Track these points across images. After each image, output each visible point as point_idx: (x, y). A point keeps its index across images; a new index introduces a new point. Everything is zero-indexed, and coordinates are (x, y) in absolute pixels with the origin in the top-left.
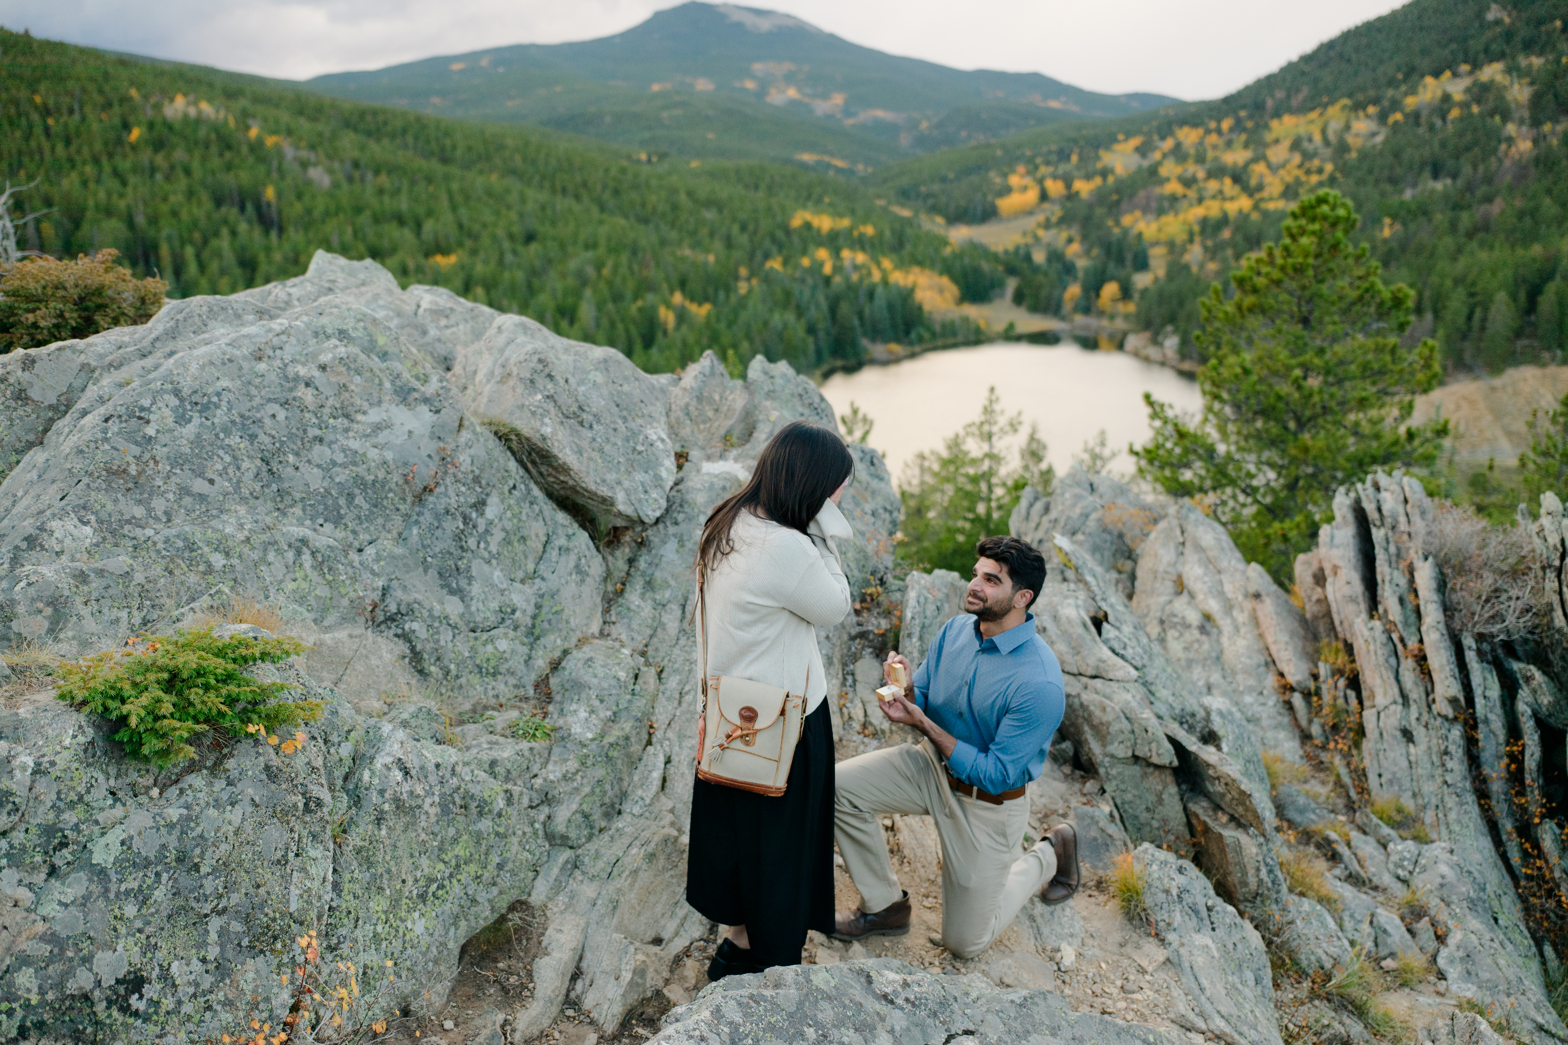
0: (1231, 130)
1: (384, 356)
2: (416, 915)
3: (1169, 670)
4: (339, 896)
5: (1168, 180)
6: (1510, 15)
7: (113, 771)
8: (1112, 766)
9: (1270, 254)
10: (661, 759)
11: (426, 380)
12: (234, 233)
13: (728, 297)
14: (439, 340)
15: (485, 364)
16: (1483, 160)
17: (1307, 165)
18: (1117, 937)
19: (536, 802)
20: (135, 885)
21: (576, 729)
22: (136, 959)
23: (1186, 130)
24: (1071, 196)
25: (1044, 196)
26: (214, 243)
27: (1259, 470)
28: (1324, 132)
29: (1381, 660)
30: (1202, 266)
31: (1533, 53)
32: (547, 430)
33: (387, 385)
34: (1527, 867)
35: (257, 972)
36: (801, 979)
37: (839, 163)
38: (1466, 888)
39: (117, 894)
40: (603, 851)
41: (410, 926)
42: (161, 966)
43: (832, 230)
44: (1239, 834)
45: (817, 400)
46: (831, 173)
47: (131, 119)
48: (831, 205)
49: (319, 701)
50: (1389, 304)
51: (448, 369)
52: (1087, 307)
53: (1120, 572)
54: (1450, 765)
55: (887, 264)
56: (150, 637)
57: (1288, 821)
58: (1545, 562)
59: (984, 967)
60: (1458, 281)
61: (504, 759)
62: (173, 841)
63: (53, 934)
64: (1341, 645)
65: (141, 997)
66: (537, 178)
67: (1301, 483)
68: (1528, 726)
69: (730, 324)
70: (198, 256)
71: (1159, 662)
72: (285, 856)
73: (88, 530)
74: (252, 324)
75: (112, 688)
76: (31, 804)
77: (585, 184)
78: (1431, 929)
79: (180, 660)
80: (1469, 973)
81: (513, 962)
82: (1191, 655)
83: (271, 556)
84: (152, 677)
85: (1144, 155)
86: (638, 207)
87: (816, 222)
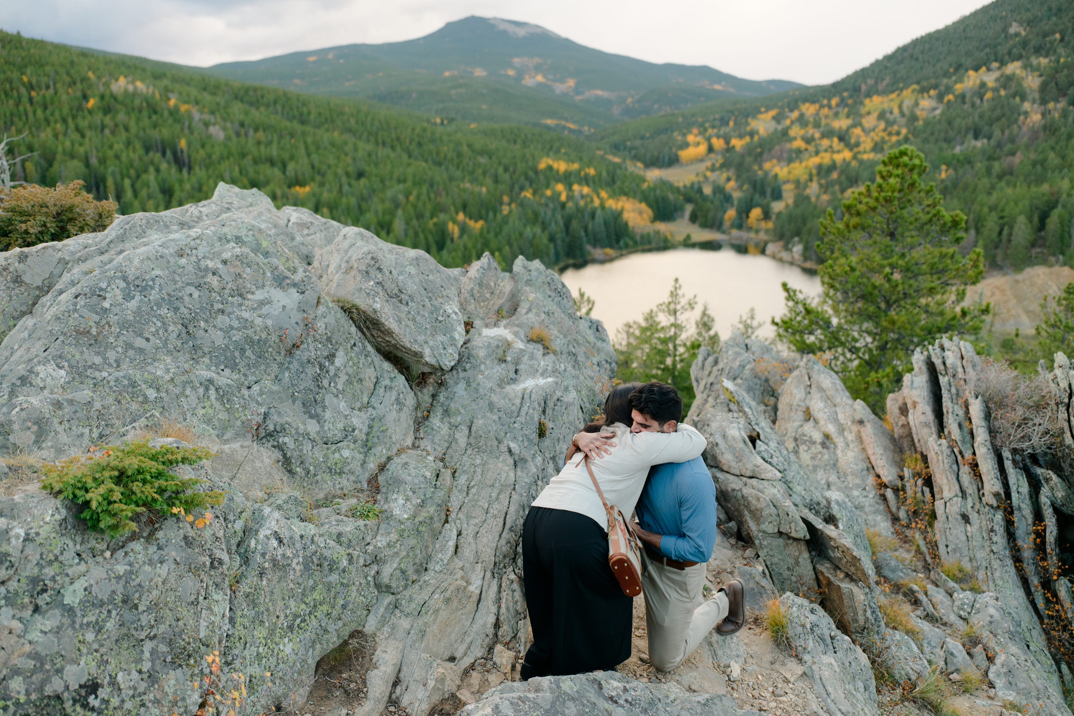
0: (838, 105)
1: (266, 254)
2: (286, 640)
3: (802, 472)
4: (234, 627)
5: (795, 139)
6: (1025, 30)
7: (78, 539)
8: (764, 539)
9: (868, 189)
10: (455, 532)
11: (295, 271)
12: (158, 170)
13: (495, 216)
14: (303, 244)
15: (335, 261)
16: (1009, 127)
17: (889, 129)
18: (769, 657)
19: (369, 562)
20: (93, 619)
21: (397, 512)
22: (94, 671)
23: (807, 105)
24: (729, 149)
25: (711, 149)
26: (144, 177)
27: (861, 336)
28: (900, 107)
29: (947, 466)
30: (818, 197)
31: (1041, 55)
32: (378, 306)
33: (269, 274)
34: (1049, 610)
35: (177, 680)
36: (553, 686)
37: (572, 126)
38: (1007, 624)
39: (81, 625)
40: (415, 596)
41: (282, 648)
42: (110, 675)
43: (566, 171)
44: (852, 586)
45: (560, 286)
46: (566, 132)
47: (89, 92)
48: (565, 154)
49: (220, 491)
50: (949, 224)
51: (309, 264)
52: (740, 224)
53: (766, 405)
54: (995, 539)
55: (604, 194)
56: (105, 446)
57: (884, 577)
58: (1058, 400)
59: (677, 678)
60: (992, 209)
61: (347, 532)
62: (120, 589)
63: (36, 653)
64: (919, 457)
65: (96, 697)
66: (366, 134)
67: (889, 346)
68: (1048, 512)
69: (496, 235)
70: (133, 186)
71: (795, 467)
72: (197, 599)
73: (62, 372)
74: (176, 232)
75: (79, 481)
76: (22, 562)
77: (398, 139)
78: (984, 653)
79: (126, 463)
80: (1010, 683)
81: (353, 673)
82: (816, 463)
83: (188, 392)
84: (107, 474)
85: (779, 122)
86: (434, 155)
87: (555, 166)
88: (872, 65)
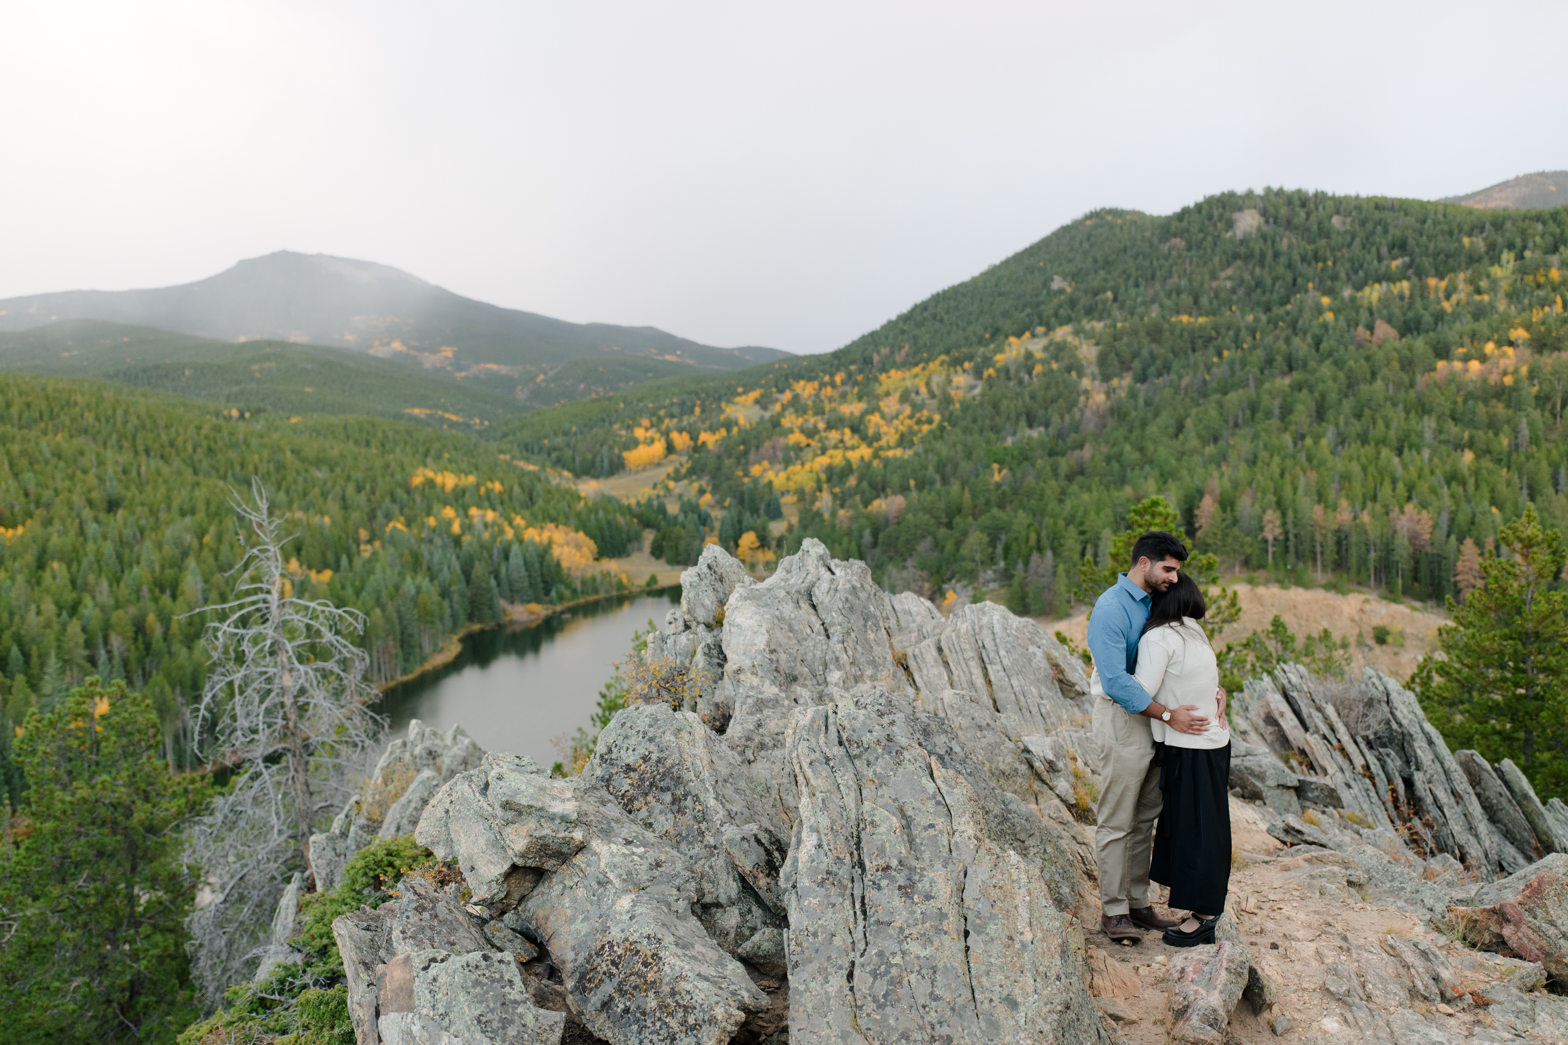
0: (843, 383)
5: (791, 431)
6: (1070, 286)
13: (350, 562)
16: (1068, 411)
17: (918, 415)
23: (802, 383)
24: (698, 448)
25: (670, 449)
28: (928, 384)
30: (834, 514)
31: (1094, 319)
37: (454, 418)
43: (456, 486)
46: (446, 428)
48: (450, 461)
54: (1370, 796)
55: (519, 521)
60: (1069, 521)
64: (1296, 751)
66: (115, 438)
68: (1395, 777)
77: (172, 444)
85: (765, 408)
86: (238, 468)
87: (439, 479)
88: (884, 328)
